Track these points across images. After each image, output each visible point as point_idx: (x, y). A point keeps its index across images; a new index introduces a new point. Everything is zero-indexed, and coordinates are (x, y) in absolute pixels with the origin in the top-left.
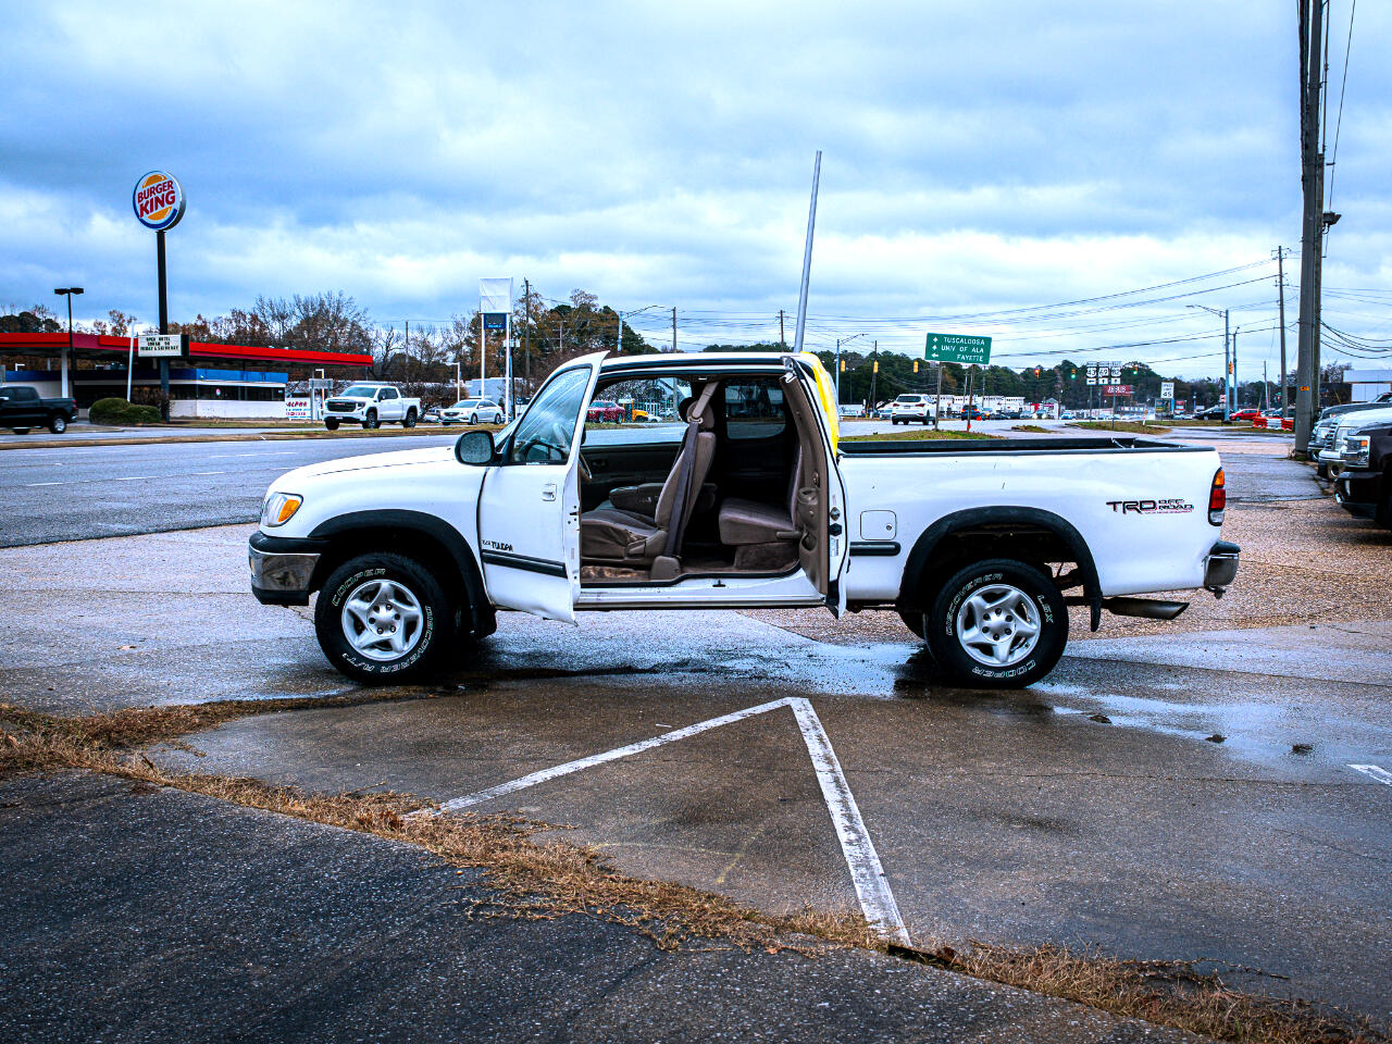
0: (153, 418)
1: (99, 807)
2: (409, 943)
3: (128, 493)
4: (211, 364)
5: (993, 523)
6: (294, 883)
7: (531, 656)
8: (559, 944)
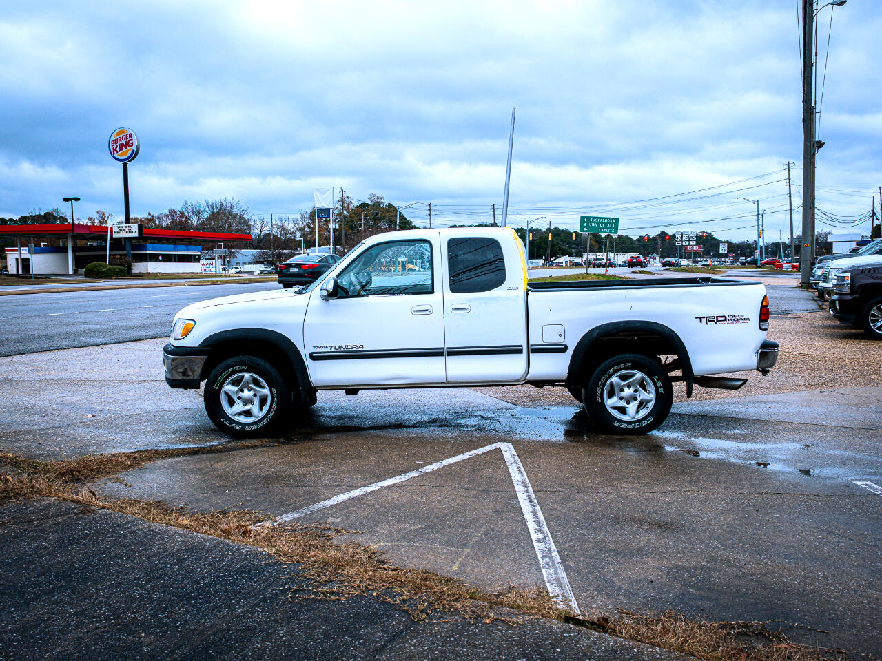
0: (122, 274)
1: (59, 523)
2: (249, 618)
3: (100, 319)
4: (156, 241)
5: (625, 331)
6: (177, 575)
7: (339, 418)
8: (347, 617)
